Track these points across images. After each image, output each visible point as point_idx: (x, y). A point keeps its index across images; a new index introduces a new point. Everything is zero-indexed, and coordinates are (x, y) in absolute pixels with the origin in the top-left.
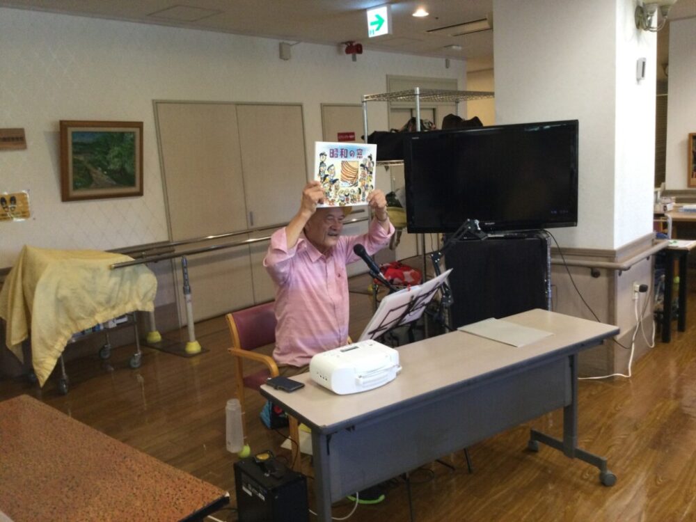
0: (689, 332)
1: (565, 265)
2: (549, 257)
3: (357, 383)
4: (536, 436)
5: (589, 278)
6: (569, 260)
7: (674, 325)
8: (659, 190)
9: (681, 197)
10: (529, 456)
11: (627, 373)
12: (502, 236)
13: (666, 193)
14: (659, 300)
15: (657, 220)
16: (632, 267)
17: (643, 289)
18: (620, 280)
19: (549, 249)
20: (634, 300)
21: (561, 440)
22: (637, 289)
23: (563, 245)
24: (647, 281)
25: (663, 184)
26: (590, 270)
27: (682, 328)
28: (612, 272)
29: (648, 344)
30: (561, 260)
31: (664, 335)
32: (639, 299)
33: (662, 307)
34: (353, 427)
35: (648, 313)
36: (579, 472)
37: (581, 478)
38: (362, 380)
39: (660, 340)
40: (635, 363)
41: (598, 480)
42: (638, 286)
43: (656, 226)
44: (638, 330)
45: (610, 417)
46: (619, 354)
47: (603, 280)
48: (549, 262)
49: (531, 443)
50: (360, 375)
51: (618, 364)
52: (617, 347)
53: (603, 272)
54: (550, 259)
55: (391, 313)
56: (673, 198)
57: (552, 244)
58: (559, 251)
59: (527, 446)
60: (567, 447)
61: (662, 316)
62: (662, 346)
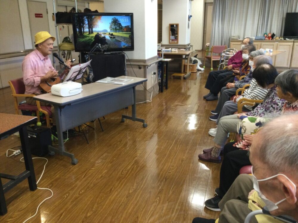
0: (169, 90)
1: (131, 65)
2: (126, 62)
3: (69, 93)
4: (124, 117)
5: (138, 69)
6: (132, 63)
7: (164, 88)
8: (160, 44)
9: (167, 47)
10: (122, 123)
11: (150, 101)
12: (110, 53)
13: (162, 46)
14: (160, 80)
15: (159, 53)
16: (151, 66)
17: (155, 74)
18: (148, 70)
19: (125, 60)
20: (152, 77)
21: (131, 116)
22: (153, 74)
23: (130, 58)
24: (156, 71)
25: (161, 42)
26: (138, 66)
27: (167, 88)
28: (145, 67)
29: (156, 92)
30: (129, 63)
31: (161, 90)
32: (153, 77)
33: (161, 82)
34: (70, 104)
35: (156, 82)
36: (137, 125)
37: (138, 126)
38: (71, 92)
39: (160, 92)
40: (153, 98)
41: (142, 126)
42: (153, 73)
43: (158, 54)
44: (153, 87)
45: (146, 112)
46: (148, 95)
47: (142, 70)
48: (126, 64)
49: (122, 119)
50: (70, 90)
51: (148, 98)
52: (147, 92)
53: (142, 67)
54: (126, 63)
55: (74, 73)
56: (165, 47)
57: (126, 58)
58: (129, 60)
59: (121, 121)
60: (133, 119)
61: (161, 84)
62: (161, 93)
